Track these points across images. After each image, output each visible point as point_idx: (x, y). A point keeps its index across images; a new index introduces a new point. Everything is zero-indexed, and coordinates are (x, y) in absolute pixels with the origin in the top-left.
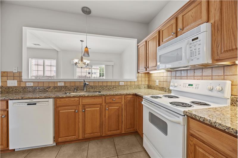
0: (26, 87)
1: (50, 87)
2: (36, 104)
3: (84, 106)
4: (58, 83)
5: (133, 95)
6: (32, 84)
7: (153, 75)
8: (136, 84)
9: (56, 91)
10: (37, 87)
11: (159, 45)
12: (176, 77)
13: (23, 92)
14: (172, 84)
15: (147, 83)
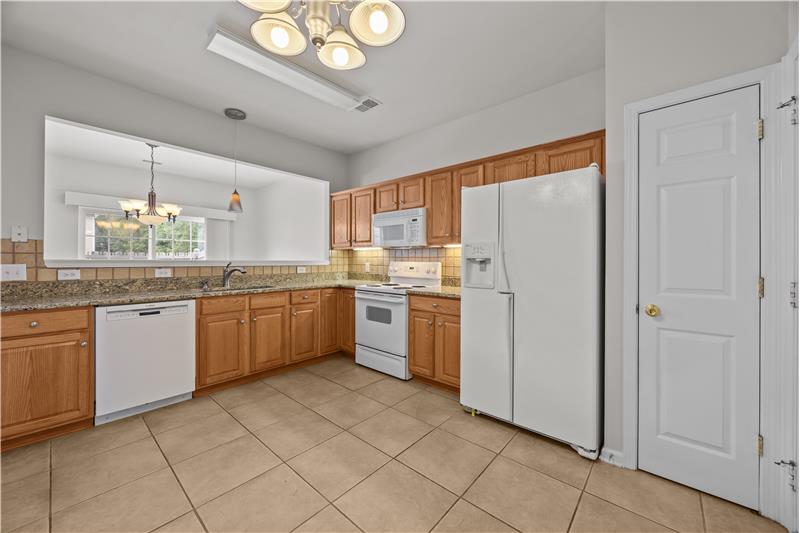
0: (60, 282)
1: (134, 281)
2: (158, 313)
3: (253, 312)
4: (157, 270)
5: (334, 288)
6: (77, 275)
7: (359, 254)
8: (328, 271)
9: (150, 290)
10: (96, 280)
11: (375, 213)
12: (396, 259)
13: (51, 296)
14: (391, 268)
15: (346, 269)
